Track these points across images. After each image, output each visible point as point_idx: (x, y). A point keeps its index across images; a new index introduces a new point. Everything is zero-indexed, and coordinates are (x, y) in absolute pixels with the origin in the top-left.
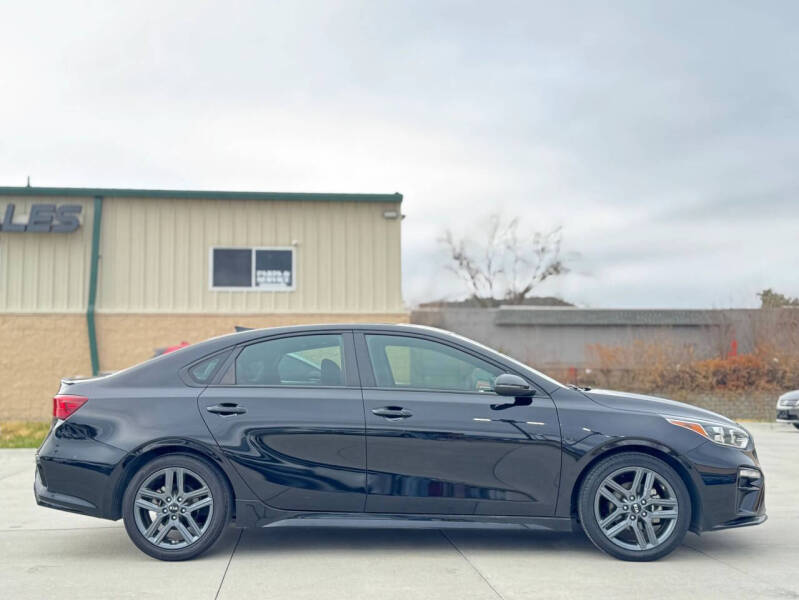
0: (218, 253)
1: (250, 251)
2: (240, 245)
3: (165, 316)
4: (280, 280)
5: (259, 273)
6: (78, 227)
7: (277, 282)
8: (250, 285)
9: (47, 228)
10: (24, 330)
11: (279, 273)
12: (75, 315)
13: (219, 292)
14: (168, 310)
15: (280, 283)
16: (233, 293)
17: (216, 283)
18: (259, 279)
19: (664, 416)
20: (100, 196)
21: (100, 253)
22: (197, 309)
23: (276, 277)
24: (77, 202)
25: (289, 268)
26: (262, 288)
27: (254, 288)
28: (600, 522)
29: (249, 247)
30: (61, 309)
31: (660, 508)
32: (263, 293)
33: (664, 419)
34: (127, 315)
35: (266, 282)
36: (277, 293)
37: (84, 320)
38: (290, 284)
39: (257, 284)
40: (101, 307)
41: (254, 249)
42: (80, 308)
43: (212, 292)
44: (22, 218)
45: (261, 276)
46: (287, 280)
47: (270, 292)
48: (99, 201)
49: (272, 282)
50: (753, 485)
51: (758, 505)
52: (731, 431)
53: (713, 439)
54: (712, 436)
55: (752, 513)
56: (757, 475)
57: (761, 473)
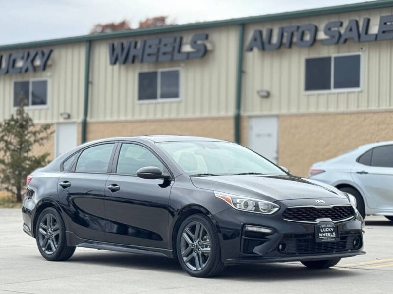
28: (183, 253)
33: (214, 194)
50: (266, 237)
51: (273, 250)
52: (259, 203)
53: (236, 207)
54: (235, 205)
55: (260, 254)
56: (267, 231)
57: (275, 231)
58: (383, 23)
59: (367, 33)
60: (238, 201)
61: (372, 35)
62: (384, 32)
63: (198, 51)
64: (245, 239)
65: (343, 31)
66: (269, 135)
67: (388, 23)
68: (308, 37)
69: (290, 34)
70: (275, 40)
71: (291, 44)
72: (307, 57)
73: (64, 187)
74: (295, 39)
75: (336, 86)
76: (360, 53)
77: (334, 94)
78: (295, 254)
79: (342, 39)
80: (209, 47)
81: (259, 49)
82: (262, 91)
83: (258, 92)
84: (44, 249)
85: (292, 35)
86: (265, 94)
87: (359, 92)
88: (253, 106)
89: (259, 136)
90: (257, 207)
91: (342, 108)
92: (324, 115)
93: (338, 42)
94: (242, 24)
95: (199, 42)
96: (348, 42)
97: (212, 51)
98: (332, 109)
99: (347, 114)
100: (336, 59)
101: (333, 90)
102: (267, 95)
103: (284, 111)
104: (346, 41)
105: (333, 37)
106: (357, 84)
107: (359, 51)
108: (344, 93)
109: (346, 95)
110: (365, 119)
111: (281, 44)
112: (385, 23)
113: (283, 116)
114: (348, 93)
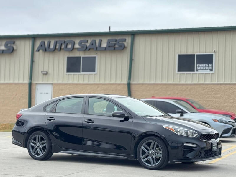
0: (180, 56)
1: (194, 55)
2: (190, 52)
3: (157, 85)
4: (207, 68)
5: (198, 65)
6: (125, 47)
7: (206, 69)
8: (194, 71)
9: (113, 48)
10: (105, 90)
11: (207, 65)
12: (124, 84)
13: (180, 74)
14: (159, 82)
15: (207, 69)
16: (186, 74)
17: (179, 71)
18: (198, 68)
19: (163, 125)
20: (133, 34)
21: (133, 58)
22: (171, 82)
23: (205, 67)
24: (124, 37)
25: (212, 63)
26: (200, 72)
27: (195, 72)
28: (141, 157)
29: (194, 54)
30: (118, 82)
31: (159, 154)
32: (199, 74)
33: (162, 126)
34: (143, 84)
35: (201, 69)
36: (205, 74)
37: (126, 86)
38: (211, 70)
39: (197, 70)
40: (133, 81)
41: (196, 54)
42: (125, 81)
43: (178, 74)
44: (104, 45)
45: (199, 67)
46: (210, 68)
47: (203, 74)
48: (133, 36)
49: (204, 69)
50: (193, 149)
51: (197, 156)
52: (188, 131)
53: (177, 133)
54: (177, 132)
55: (191, 158)
56: (194, 146)
57: (198, 146)
58: (109, 42)
59: (100, 46)
60: (178, 130)
61: (103, 48)
62: (109, 47)
63: (9, 49)
64: (184, 150)
65: (88, 45)
66: (47, 93)
67: (111, 43)
68: (70, 46)
69: (60, 44)
70: (52, 46)
71: (60, 49)
72: (68, 56)
73: (50, 120)
74: (63, 47)
75: (83, 71)
76: (96, 56)
77: (82, 74)
78: (204, 157)
79: (88, 49)
80: (15, 47)
81: (43, 51)
82: (43, 71)
83: (42, 72)
84: (33, 154)
85: (61, 45)
86: (46, 73)
87: (95, 74)
88: (38, 79)
89: (41, 93)
90: (187, 133)
91: (86, 82)
92: (77, 84)
93: (86, 50)
94: (34, 38)
95: (9, 45)
96: (91, 50)
97: (16, 50)
98: (81, 82)
99: (89, 84)
100: (83, 58)
101: (81, 73)
102: (47, 73)
103: (55, 82)
104: (89, 50)
105: (83, 47)
106: (94, 71)
107: (95, 55)
108: (87, 74)
109: (83, 75)
110: (98, 87)
111: (55, 49)
112: (110, 43)
113: (55, 84)
114: (89, 74)
